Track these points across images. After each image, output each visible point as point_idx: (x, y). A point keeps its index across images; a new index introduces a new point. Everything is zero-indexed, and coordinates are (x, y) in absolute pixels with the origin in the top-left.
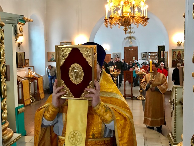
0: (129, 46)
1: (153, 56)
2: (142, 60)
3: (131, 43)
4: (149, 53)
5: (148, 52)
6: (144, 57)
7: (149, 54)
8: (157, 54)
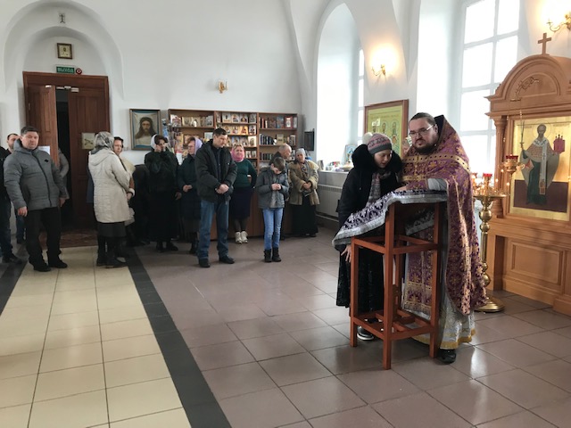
0: (54, 71)
1: (192, 128)
2: (136, 148)
3: (65, 49)
4: (173, 111)
5: (164, 107)
6: (142, 133)
7: (173, 117)
8: (210, 119)
